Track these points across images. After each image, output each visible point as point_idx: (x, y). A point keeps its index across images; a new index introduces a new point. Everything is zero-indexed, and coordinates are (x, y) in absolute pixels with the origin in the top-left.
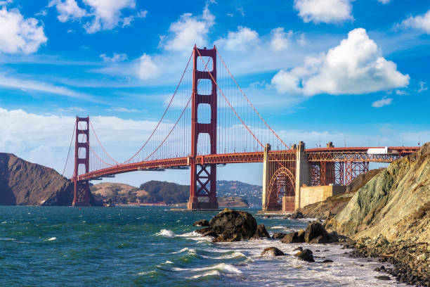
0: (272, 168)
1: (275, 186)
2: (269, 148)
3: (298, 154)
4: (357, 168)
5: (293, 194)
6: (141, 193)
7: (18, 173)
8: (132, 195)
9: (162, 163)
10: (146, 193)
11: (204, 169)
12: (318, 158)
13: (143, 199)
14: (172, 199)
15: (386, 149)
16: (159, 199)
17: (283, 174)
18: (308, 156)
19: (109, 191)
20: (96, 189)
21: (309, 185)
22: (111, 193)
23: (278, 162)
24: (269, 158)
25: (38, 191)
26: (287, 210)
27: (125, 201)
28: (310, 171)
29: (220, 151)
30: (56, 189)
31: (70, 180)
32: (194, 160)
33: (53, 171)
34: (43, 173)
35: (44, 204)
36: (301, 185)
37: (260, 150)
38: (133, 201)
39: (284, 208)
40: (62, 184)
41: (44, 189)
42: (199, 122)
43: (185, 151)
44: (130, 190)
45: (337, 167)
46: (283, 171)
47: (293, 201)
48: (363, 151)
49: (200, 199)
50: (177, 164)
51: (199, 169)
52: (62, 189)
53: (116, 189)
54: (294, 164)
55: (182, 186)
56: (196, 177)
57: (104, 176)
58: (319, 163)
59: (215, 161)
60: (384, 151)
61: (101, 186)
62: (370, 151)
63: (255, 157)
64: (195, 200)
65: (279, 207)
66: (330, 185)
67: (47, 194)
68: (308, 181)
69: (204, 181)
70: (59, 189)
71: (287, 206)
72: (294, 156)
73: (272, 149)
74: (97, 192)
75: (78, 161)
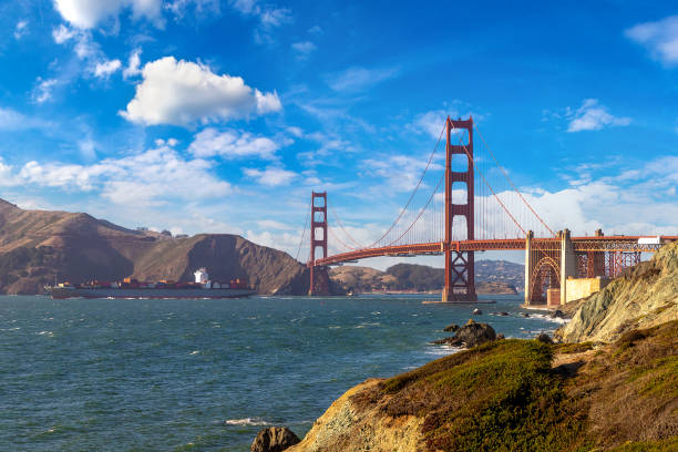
0: (536, 257)
1: (539, 277)
2: (531, 235)
3: (563, 242)
4: (628, 259)
5: (559, 287)
6: (387, 279)
7: (245, 258)
8: (377, 282)
9: (412, 248)
10: (394, 279)
11: (460, 256)
12: (586, 247)
13: (389, 286)
14: (424, 285)
15: (658, 239)
16: (410, 286)
17: (548, 266)
18: (575, 245)
19: (350, 276)
20: (334, 274)
21: (576, 277)
22: (352, 278)
23: (542, 250)
24: (532, 246)
25: (269, 280)
26: (552, 304)
27: (368, 288)
28: (576, 261)
29: (479, 235)
30: (289, 277)
31: (305, 265)
32: (449, 245)
33: (285, 254)
34: (274, 258)
35: (276, 294)
36: (567, 278)
37: (522, 237)
38: (378, 288)
39: (549, 301)
40: (296, 271)
41: (277, 275)
42: (454, 202)
43: (439, 235)
44: (374, 274)
45: (607, 257)
46: (547, 260)
47: (559, 293)
48: (634, 240)
49: (456, 291)
50: (431, 249)
51: (454, 256)
52: (296, 276)
53: (358, 273)
54: (560, 253)
55: (436, 270)
56: (451, 265)
57: (345, 261)
58: (586, 253)
59: (472, 246)
60: (656, 241)
61: (340, 273)
62: (641, 241)
63: (518, 244)
64: (451, 291)
65: (543, 301)
66: (598, 278)
67: (280, 281)
68: (576, 273)
69: (460, 269)
70: (293, 276)
71: (552, 299)
72: (559, 245)
73: (535, 237)
74: (335, 278)
75: (315, 243)
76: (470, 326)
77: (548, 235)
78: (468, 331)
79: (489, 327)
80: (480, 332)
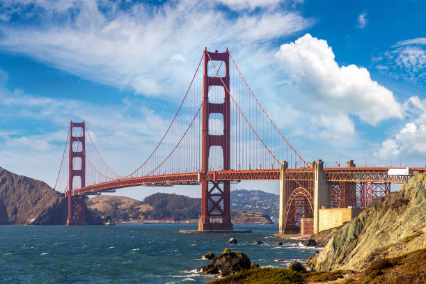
0: (290, 187)
1: (293, 207)
2: (286, 165)
3: (316, 173)
4: (378, 189)
5: (312, 216)
6: (144, 208)
7: (3, 187)
8: (134, 210)
9: (169, 178)
10: (151, 208)
11: (216, 186)
12: (338, 178)
13: (146, 215)
14: (181, 215)
15: (407, 170)
16: (167, 215)
17: (301, 196)
18: (326, 175)
19: (107, 205)
20: (92, 203)
21: (328, 207)
22: (110, 208)
23: (296, 181)
24: (287, 176)
25: (27, 208)
26: (305, 233)
27: (126, 217)
28: (329, 192)
29: (234, 166)
30: (47, 206)
31: (63, 195)
32: (205, 176)
33: (43, 184)
34: (32, 187)
35: (34, 223)
36: (319, 207)
37: (276, 168)
38: (136, 217)
39: (302, 230)
40: (54, 200)
41: (34, 205)
43: (196, 166)
44: (132, 203)
45: (358, 188)
46: (301, 191)
47: (312, 224)
48: (385, 171)
49: (211, 221)
50: (188, 179)
51: (211, 186)
52: (54, 205)
53: (116, 203)
54: (313, 183)
55: (193, 199)
56: (207, 194)
57: (103, 191)
58: (338, 183)
59: (229, 176)
60: (405, 172)
61: (98, 203)
62: (391, 172)
63: (273, 175)
64: (207, 220)
65: (297, 230)
66: (349, 207)
67: (37, 210)
68: (328, 203)
69: (216, 199)
70: (51, 205)
71: (305, 228)
72: (312, 175)
73: (289, 167)
74: (93, 207)
75: (73, 173)
76: (226, 255)
77: (301, 165)
78: (224, 259)
79: (244, 256)
80: (235, 261)
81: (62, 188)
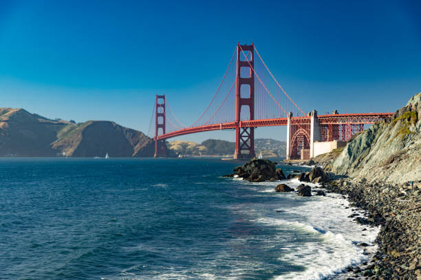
0: (294, 129)
1: (296, 142)
2: (291, 114)
3: (312, 119)
4: (355, 128)
5: (309, 148)
6: (202, 148)
8: (196, 149)
10: (205, 148)
11: (245, 130)
12: (327, 122)
13: (203, 152)
14: (224, 152)
16: (215, 152)
17: (301, 135)
18: (319, 120)
19: (180, 146)
20: (170, 145)
21: (320, 141)
22: (181, 148)
23: (298, 125)
24: (292, 122)
26: (304, 159)
27: (190, 154)
28: (321, 131)
30: (143, 146)
31: (152, 139)
32: (236, 126)
33: (140, 133)
34: (134, 135)
35: (135, 156)
36: (314, 141)
38: (197, 153)
39: (302, 157)
40: (147, 142)
41: (135, 145)
42: (242, 97)
44: (194, 145)
45: (341, 128)
46: (301, 131)
47: (309, 153)
49: (242, 152)
51: (242, 130)
52: (147, 145)
53: (185, 145)
54: (310, 126)
56: (239, 136)
58: (327, 126)
59: (253, 124)
61: (174, 145)
63: (282, 122)
64: (239, 152)
65: (299, 157)
66: (335, 141)
67: (137, 149)
68: (320, 138)
69: (245, 139)
70: (145, 145)
71: (304, 156)
72: (309, 121)
73: (294, 116)
74: (171, 148)
75: (158, 126)
81: (152, 135)
